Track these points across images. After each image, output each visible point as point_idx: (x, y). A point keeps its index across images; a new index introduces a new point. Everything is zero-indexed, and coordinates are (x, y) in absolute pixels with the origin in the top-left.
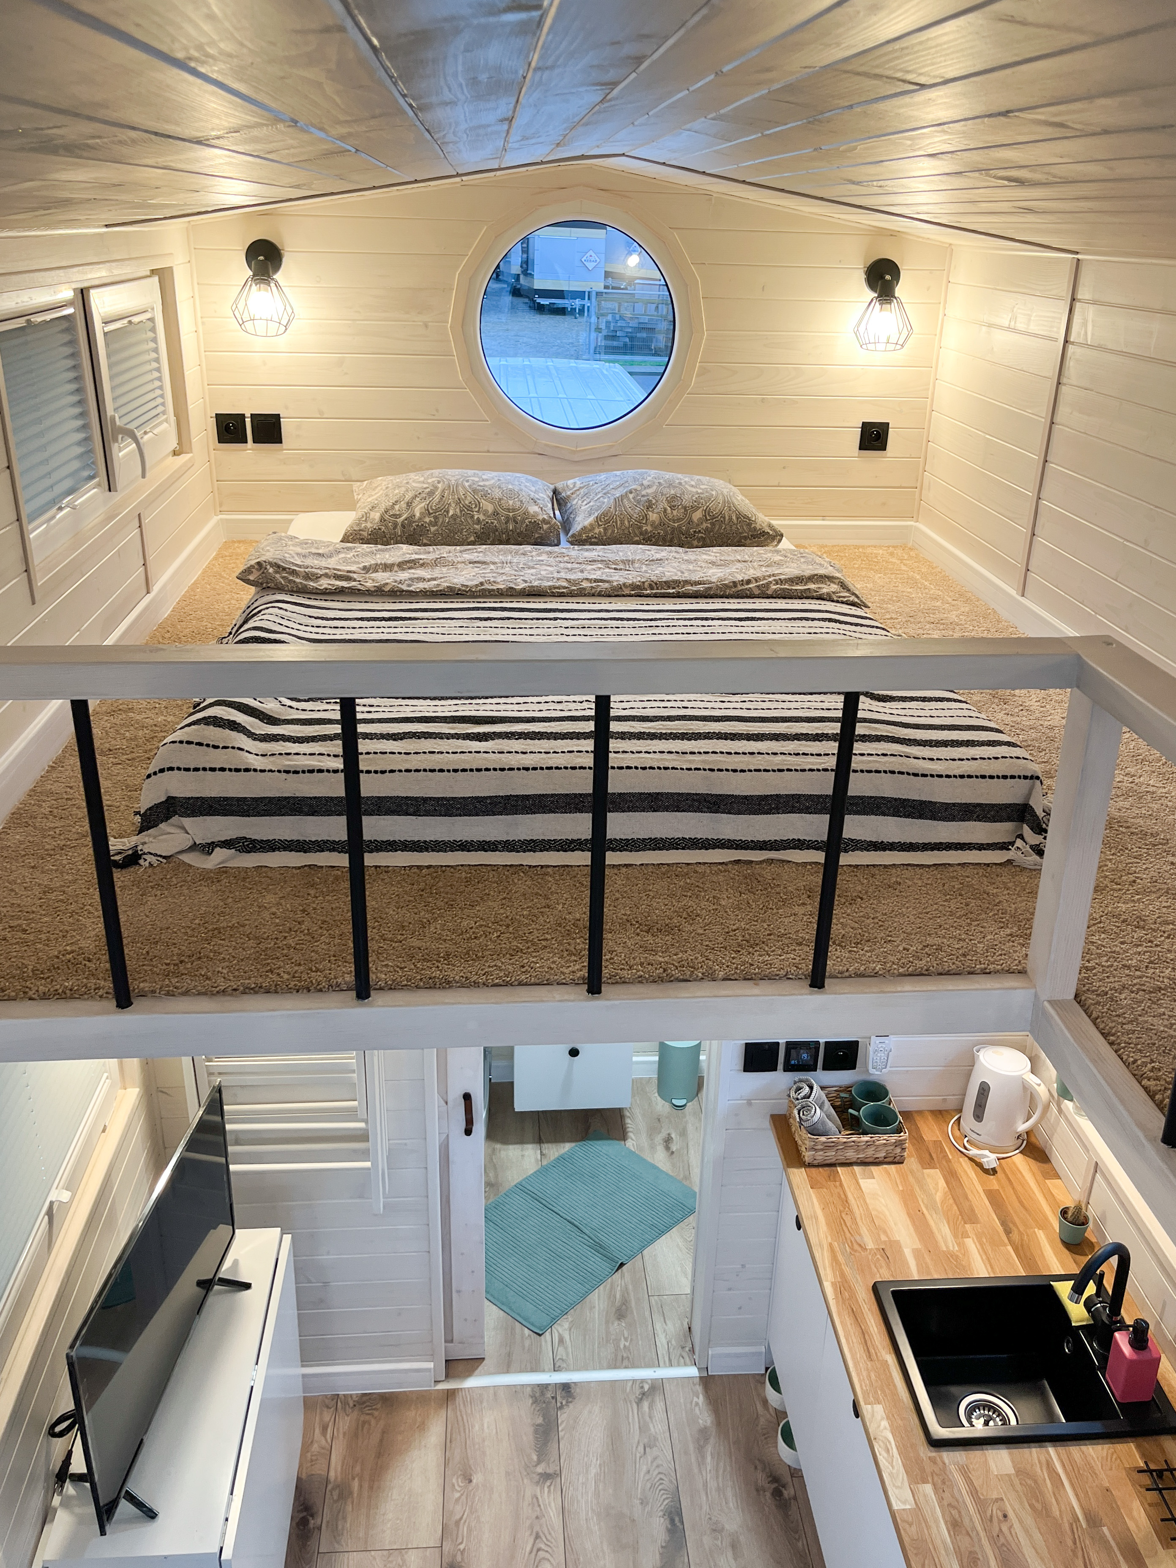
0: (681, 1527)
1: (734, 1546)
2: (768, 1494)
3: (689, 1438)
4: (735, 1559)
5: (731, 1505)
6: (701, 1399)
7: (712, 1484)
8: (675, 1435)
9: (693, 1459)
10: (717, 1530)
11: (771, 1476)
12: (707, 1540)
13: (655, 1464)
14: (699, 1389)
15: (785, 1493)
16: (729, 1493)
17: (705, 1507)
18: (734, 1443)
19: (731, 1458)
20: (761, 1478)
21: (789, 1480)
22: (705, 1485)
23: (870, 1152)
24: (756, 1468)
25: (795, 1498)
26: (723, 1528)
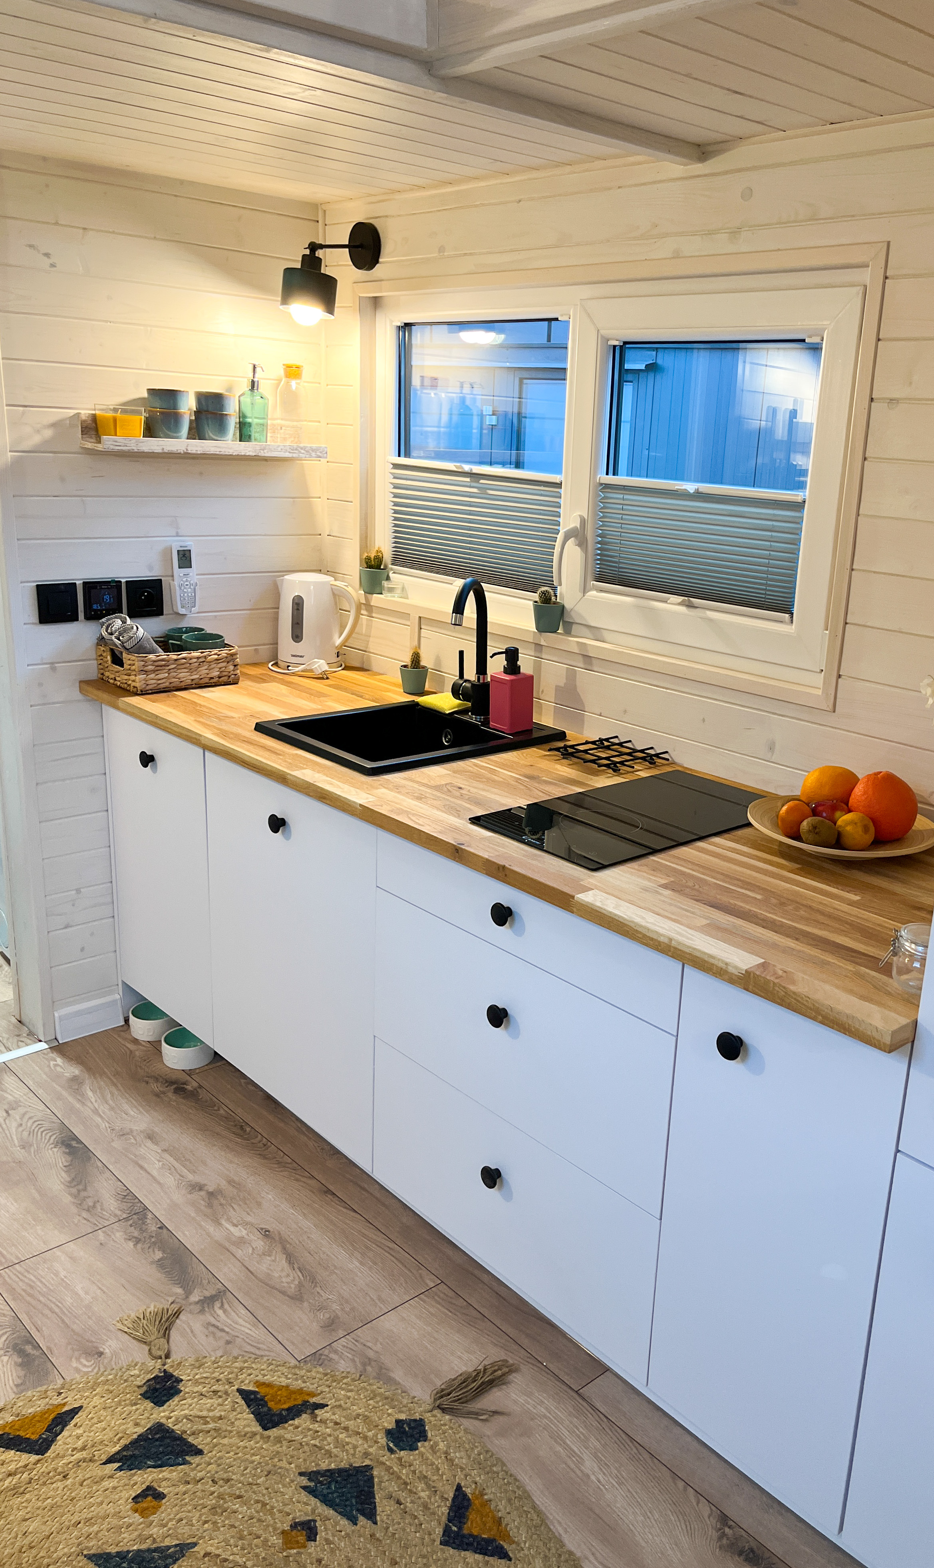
0: (81, 1146)
1: (151, 1137)
2: (170, 1094)
3: (59, 1088)
4: (157, 1144)
5: (132, 1113)
6: (59, 1061)
7: (103, 1108)
8: (40, 1092)
9: (71, 1099)
10: (123, 1134)
11: (167, 1082)
12: (117, 1144)
13: (27, 1117)
14: (54, 1055)
15: (189, 1088)
16: (126, 1107)
17: (103, 1125)
18: (114, 1075)
19: (115, 1085)
20: (156, 1087)
21: (188, 1078)
22: (96, 1111)
23: (203, 671)
24: (147, 1083)
25: (200, 1087)
26: (131, 1131)
